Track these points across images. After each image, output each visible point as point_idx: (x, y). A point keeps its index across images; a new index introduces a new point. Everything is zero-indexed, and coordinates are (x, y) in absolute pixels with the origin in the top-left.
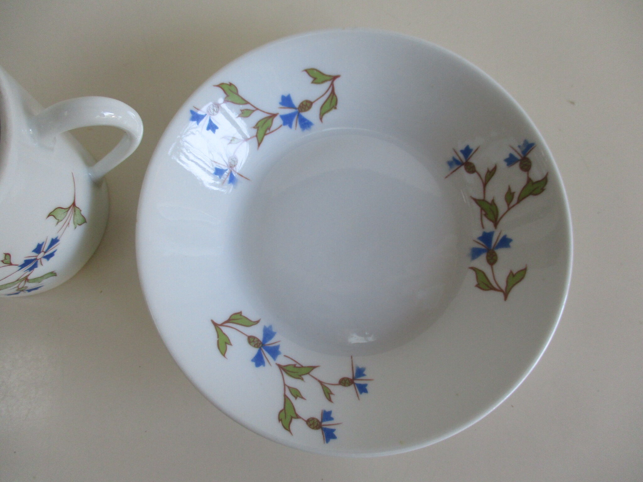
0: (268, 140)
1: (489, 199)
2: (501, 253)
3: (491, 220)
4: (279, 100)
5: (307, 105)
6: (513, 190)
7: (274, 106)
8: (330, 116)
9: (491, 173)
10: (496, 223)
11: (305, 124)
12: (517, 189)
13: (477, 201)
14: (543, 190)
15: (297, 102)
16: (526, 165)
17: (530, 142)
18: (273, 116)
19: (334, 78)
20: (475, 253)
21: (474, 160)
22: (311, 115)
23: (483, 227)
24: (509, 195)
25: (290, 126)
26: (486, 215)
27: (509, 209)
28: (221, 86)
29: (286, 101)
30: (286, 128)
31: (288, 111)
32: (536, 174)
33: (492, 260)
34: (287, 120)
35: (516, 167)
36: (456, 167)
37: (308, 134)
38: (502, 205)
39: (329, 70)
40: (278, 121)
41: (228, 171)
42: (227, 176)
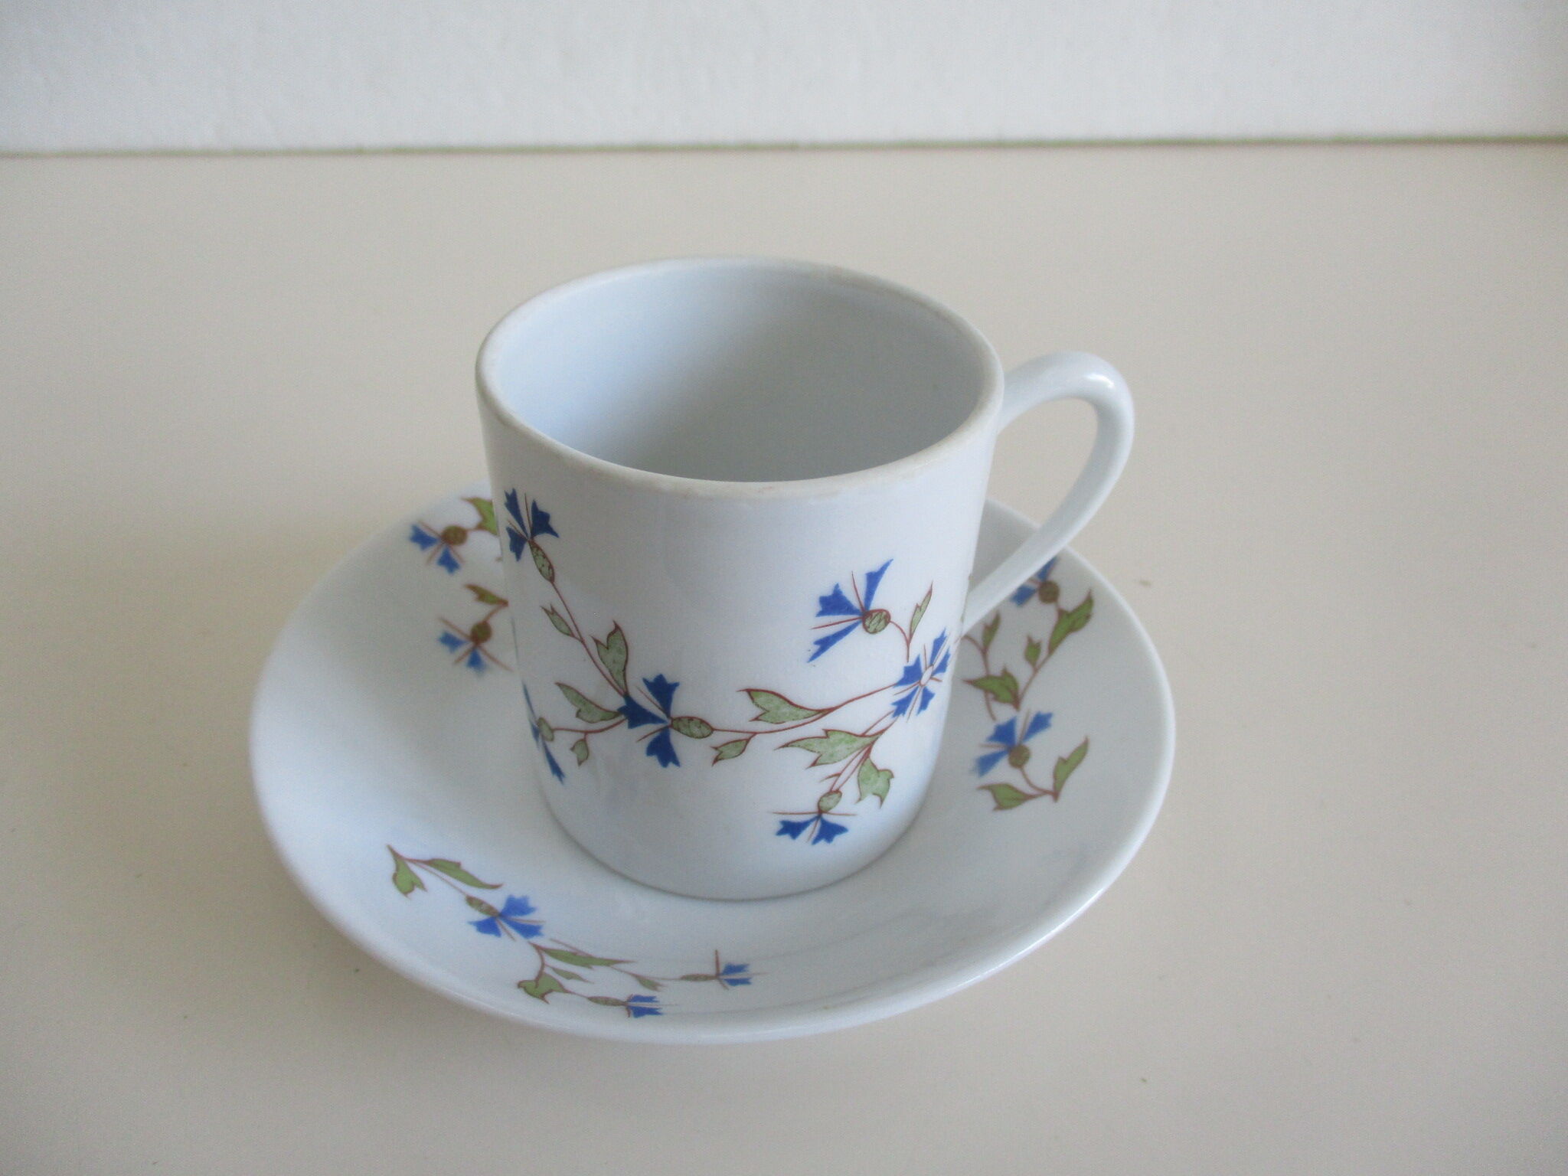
1: (996, 670)
2: (1035, 743)
3: (1004, 701)
6: (1036, 638)
9: (992, 629)
10: (1016, 701)
12: (1043, 634)
13: (974, 683)
14: (1088, 617)
16: (1049, 593)
20: (986, 764)
23: (993, 718)
24: (1033, 652)
26: (997, 698)
27: (1036, 670)
32: (1070, 600)
33: (1020, 760)
35: (1035, 602)
38: (1021, 671)
41: (469, 645)
42: (467, 653)
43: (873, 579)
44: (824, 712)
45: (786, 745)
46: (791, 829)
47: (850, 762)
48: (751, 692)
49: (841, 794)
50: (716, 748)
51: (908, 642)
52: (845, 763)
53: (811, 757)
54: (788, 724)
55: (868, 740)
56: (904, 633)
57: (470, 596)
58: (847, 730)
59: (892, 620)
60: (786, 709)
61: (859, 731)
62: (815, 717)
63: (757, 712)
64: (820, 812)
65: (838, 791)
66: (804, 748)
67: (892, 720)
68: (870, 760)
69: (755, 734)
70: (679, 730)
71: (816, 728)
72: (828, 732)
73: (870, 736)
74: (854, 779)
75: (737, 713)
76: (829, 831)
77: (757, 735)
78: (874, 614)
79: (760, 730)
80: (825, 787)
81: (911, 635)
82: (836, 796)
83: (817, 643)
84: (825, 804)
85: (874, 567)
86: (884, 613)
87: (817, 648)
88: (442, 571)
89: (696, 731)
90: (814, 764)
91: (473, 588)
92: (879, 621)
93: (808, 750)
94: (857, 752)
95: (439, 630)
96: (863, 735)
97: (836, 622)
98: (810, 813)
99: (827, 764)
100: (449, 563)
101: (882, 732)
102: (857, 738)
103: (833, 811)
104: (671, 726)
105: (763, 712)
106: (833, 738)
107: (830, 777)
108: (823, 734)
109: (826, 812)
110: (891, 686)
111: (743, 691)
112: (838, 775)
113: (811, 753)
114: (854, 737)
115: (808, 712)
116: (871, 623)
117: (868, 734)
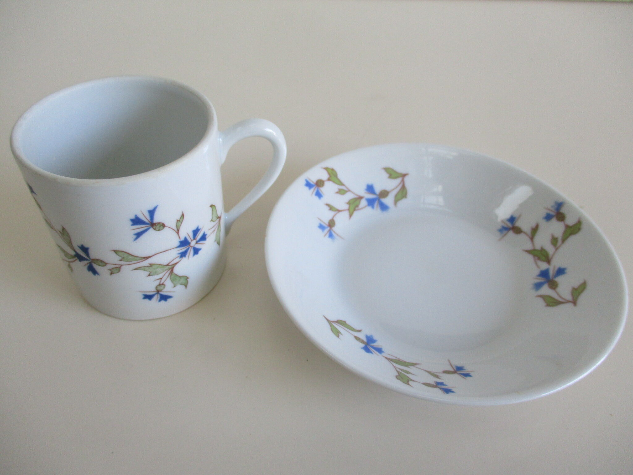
0: (356, 214)
1: (538, 247)
2: (560, 280)
3: (543, 261)
4: (365, 187)
5: (384, 194)
6: (556, 236)
7: (361, 191)
8: (402, 203)
9: (535, 230)
10: (548, 261)
11: (384, 207)
12: (559, 235)
13: (528, 252)
14: (579, 229)
15: (378, 190)
16: (560, 217)
17: (560, 201)
18: (360, 198)
19: (404, 175)
20: (538, 286)
21: (519, 224)
22: (388, 201)
23: (539, 267)
24: (554, 241)
25: (373, 207)
26: (539, 259)
27: (557, 249)
28: (326, 169)
29: (370, 189)
30: (369, 209)
31: (371, 196)
32: (571, 220)
33: (553, 285)
34: (371, 202)
35: (554, 220)
36: (505, 232)
37: (385, 214)
38: (550, 249)
39: (400, 169)
40: (363, 203)
41: (328, 229)
42: (328, 232)
43: (152, 213)
44: (147, 258)
45: (135, 269)
46: (148, 297)
47: (165, 274)
48: (116, 252)
49: (165, 286)
50: (110, 270)
51: (178, 233)
52: (163, 275)
53: (148, 273)
54: (133, 262)
55: (171, 267)
56: (174, 230)
57: (327, 208)
58: (160, 263)
59: (166, 226)
60: (130, 257)
61: (166, 263)
62: (143, 260)
63: (120, 258)
64: (158, 292)
65: (163, 284)
66: (143, 270)
67: (180, 259)
68: (174, 273)
69: (122, 265)
70: (95, 263)
71: (146, 263)
72: (151, 265)
73: (171, 265)
74: (169, 280)
75: (114, 259)
76: (164, 298)
77: (123, 266)
78: (157, 224)
79: (123, 264)
80: (157, 283)
81: (178, 230)
82: (163, 286)
83: (136, 234)
84: (159, 288)
85: (151, 208)
86: (161, 224)
87: (135, 237)
88: (316, 198)
89: (101, 264)
90: (149, 275)
91: (328, 205)
92: (160, 227)
93: (145, 270)
94: (167, 271)
95: (317, 223)
96: (168, 265)
97: (139, 228)
98: (153, 292)
99: (154, 275)
100: (319, 195)
101: (176, 264)
102: (165, 266)
103: (163, 291)
104: (92, 262)
105: (122, 258)
106: (154, 267)
107: (158, 279)
108: (149, 265)
109: (161, 291)
110: (174, 248)
111: (112, 251)
112: (161, 279)
113: (146, 272)
114: (163, 266)
115: (140, 258)
116: (156, 227)
117: (170, 264)
